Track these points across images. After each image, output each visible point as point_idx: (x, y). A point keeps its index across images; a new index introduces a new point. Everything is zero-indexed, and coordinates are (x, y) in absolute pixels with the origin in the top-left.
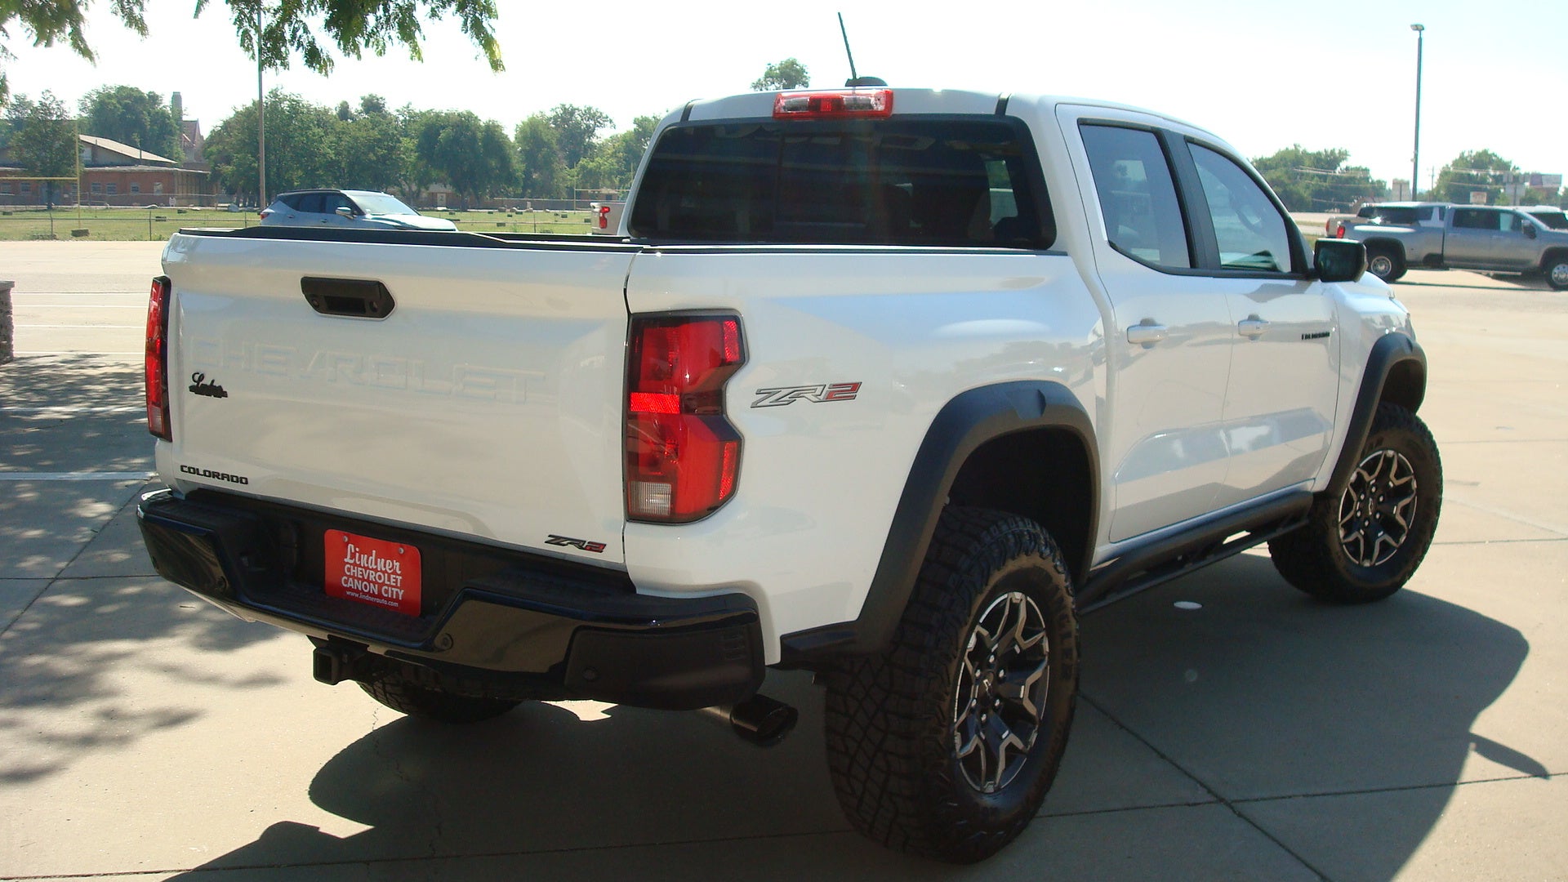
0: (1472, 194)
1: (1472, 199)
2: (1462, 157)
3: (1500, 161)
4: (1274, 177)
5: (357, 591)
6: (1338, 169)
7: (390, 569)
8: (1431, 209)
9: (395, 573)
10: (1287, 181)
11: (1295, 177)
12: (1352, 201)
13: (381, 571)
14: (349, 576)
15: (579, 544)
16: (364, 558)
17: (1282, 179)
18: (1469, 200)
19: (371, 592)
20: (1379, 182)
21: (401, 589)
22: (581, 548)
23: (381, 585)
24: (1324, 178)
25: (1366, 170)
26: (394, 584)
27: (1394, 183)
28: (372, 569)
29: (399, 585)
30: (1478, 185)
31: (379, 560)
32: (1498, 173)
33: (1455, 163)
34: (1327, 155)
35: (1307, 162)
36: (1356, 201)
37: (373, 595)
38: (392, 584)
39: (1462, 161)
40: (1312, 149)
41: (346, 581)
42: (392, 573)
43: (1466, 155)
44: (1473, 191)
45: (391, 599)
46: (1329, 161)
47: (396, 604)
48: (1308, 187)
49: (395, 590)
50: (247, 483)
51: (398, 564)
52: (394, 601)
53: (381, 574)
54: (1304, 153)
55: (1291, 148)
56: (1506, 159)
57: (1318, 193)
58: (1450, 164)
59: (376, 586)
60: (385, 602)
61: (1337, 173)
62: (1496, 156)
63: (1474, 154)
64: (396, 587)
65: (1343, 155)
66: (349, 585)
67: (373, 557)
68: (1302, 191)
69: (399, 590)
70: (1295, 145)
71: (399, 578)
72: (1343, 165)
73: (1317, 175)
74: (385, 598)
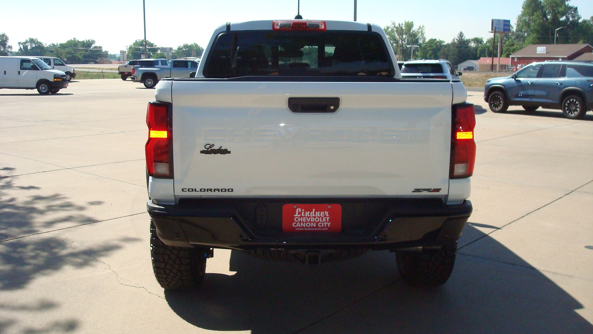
0: (142, 55)
1: (142, 57)
2: (136, 42)
3: (150, 43)
4: (68, 51)
5: (303, 227)
6: (92, 47)
7: (323, 215)
8: (158, 61)
9: (326, 216)
10: (73, 52)
11: (76, 50)
12: (98, 59)
13: (318, 217)
14: (297, 222)
15: (429, 190)
16: (307, 214)
17: (71, 51)
18: (141, 58)
19: (312, 226)
20: (106, 52)
21: (329, 222)
22: (430, 191)
23: (317, 223)
24: (86, 51)
25: (101, 47)
26: (325, 221)
27: (120, 52)
28: (313, 217)
29: (328, 221)
30: (144, 52)
31: (317, 212)
32: (149, 48)
33: (134, 44)
34: (87, 42)
35: (79, 45)
36: (99, 59)
37: (313, 227)
38: (324, 221)
39: (136, 43)
40: (81, 40)
41: (295, 225)
42: (324, 217)
43: (138, 41)
44: (142, 54)
45: (324, 227)
46: (88, 44)
47: (327, 229)
48: (81, 54)
49: (325, 223)
50: (232, 191)
51: (327, 213)
52: (326, 228)
53: (318, 218)
54: (78, 41)
55: (73, 39)
56: (152, 42)
57: (85, 57)
58: (132, 44)
59: (315, 223)
60: (320, 229)
61: (91, 49)
62: (148, 41)
63: (140, 41)
64: (327, 222)
65: (93, 42)
66: (297, 226)
67: (313, 212)
68: (79, 56)
69: (328, 223)
70: (74, 38)
71: (328, 218)
72: (93, 46)
73: (84, 50)
74: (320, 228)
